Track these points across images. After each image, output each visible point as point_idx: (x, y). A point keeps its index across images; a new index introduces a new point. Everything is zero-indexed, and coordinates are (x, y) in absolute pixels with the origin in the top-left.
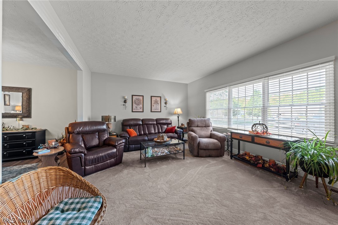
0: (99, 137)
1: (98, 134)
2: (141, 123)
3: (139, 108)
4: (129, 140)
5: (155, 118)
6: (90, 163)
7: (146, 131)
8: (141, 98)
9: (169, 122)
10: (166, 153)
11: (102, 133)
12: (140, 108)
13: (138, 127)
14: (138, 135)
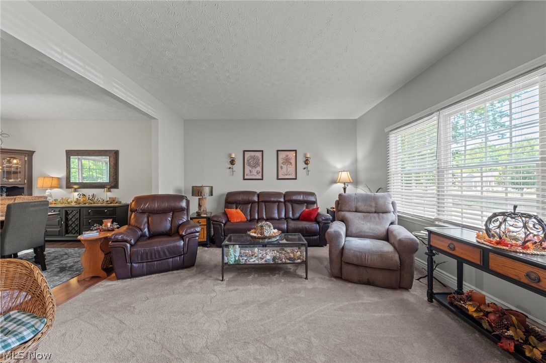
0: (172, 220)
1: (173, 214)
2: (256, 199)
3: (255, 172)
4: (225, 228)
5: (283, 191)
6: (138, 259)
7: (263, 214)
8: (259, 154)
9: (312, 199)
10: (266, 261)
11: (178, 213)
12: (258, 173)
13: (250, 205)
14: (247, 220)
